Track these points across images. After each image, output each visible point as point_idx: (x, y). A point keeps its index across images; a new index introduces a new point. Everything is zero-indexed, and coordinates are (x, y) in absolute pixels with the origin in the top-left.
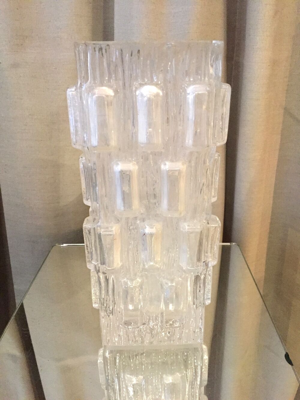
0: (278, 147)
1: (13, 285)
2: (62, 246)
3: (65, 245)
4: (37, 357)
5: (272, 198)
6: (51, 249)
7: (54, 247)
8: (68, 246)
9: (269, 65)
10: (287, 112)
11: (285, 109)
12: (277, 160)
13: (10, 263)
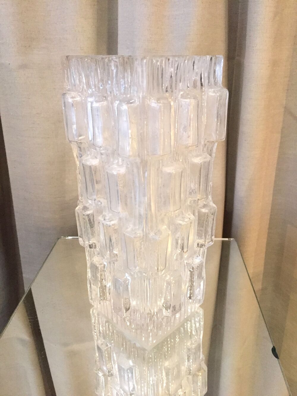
0: (278, 145)
1: (22, 273)
2: (67, 239)
3: (70, 238)
4: (45, 341)
5: (272, 195)
6: (57, 241)
7: (60, 239)
8: (73, 239)
9: (268, 66)
10: (288, 111)
11: (285, 107)
12: (277, 158)
13: (19, 253)
